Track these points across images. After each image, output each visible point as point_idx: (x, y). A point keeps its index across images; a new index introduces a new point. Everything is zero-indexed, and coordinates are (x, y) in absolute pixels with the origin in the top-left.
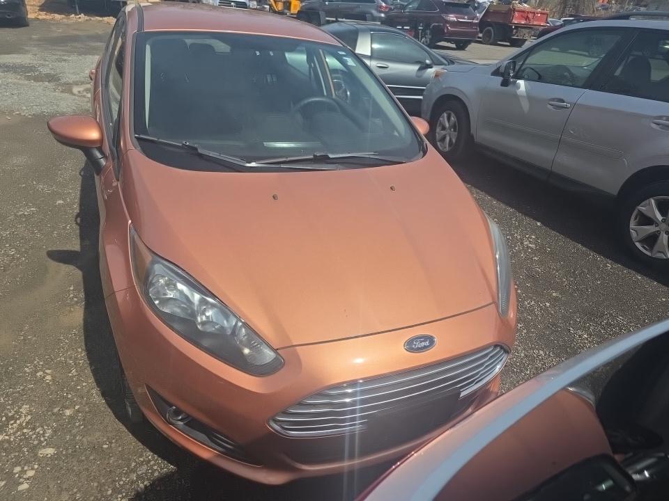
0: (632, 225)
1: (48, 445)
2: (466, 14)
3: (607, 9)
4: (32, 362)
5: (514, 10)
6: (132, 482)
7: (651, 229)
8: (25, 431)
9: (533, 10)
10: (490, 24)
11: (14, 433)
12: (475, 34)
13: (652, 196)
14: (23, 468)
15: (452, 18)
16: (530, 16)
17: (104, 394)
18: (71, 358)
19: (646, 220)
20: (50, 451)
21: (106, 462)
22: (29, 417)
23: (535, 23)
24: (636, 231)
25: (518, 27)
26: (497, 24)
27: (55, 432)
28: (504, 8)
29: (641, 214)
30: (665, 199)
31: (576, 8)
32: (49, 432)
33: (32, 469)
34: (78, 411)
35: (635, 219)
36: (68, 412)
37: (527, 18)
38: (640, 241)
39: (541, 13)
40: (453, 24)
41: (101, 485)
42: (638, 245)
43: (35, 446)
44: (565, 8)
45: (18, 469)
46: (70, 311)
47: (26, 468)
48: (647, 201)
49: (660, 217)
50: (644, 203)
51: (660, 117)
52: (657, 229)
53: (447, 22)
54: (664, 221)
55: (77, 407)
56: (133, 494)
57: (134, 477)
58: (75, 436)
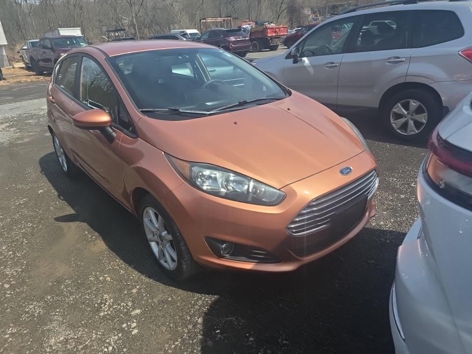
0: (392, 121)
1: (134, 309)
2: (240, 35)
3: (316, 20)
4: (91, 274)
5: (267, 28)
6: (199, 310)
7: (403, 120)
8: (114, 307)
9: (278, 27)
10: (254, 40)
11: (109, 310)
12: (248, 47)
13: (398, 102)
14: (127, 324)
15: (232, 39)
16: (277, 30)
17: (149, 277)
18: (115, 266)
19: (398, 116)
20: (138, 311)
21: (176, 306)
22: (112, 300)
23: (281, 34)
24: (396, 124)
25: (272, 38)
26: (258, 38)
27: (133, 302)
28: (261, 28)
29: (395, 113)
30: (405, 102)
31: (299, 22)
32: (130, 304)
33: (133, 322)
34: (140, 289)
35: (393, 117)
36: (134, 291)
37: (276, 32)
38: (399, 129)
39: (283, 28)
40: (234, 43)
41: (181, 317)
42: (398, 131)
43: (127, 312)
44: (292, 23)
45: (124, 326)
46: (95, 244)
47: (129, 324)
48: (396, 105)
49: (406, 113)
50: (395, 106)
51: (390, 58)
52: (406, 119)
53: (230, 42)
54: (408, 114)
55: (138, 287)
56: (203, 314)
57: (197, 307)
58: (147, 300)
